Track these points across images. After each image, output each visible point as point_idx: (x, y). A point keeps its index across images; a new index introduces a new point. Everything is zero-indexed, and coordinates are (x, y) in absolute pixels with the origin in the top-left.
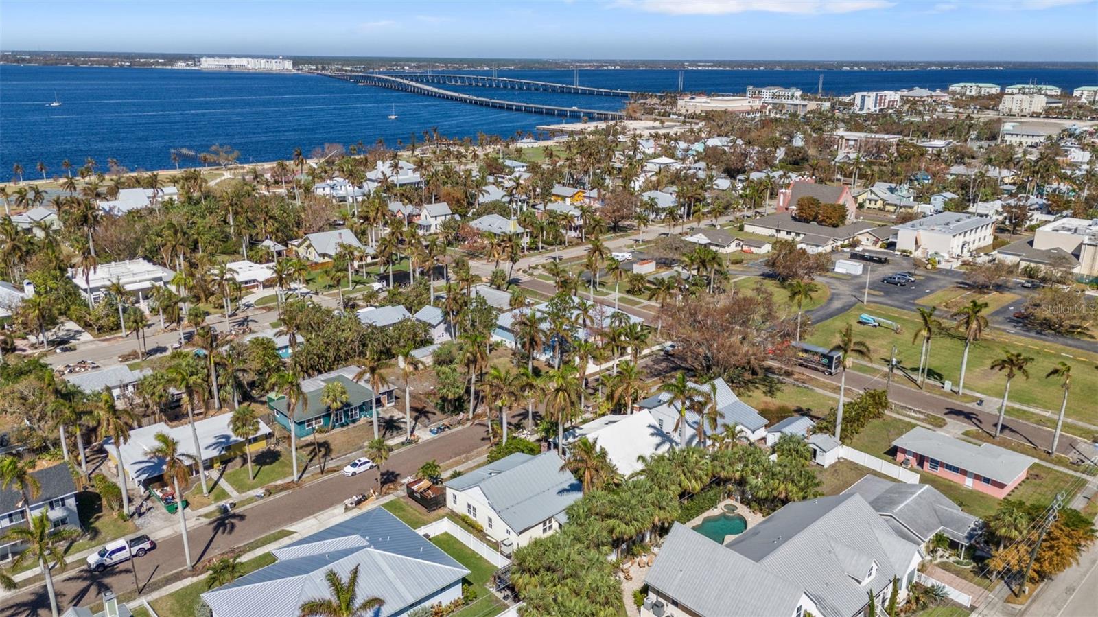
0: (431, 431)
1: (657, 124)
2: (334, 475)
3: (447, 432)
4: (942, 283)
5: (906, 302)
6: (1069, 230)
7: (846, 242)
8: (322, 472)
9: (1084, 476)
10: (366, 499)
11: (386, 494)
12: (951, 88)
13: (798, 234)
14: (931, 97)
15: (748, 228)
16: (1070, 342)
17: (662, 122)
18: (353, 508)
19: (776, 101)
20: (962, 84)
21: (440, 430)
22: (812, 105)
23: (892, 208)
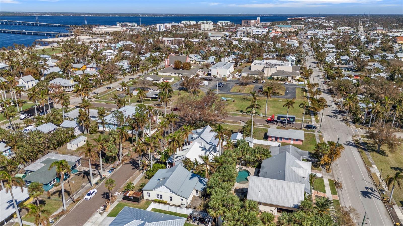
0: (108, 172)
1: (90, 37)
2: (80, 202)
3: (115, 170)
4: (232, 84)
5: (227, 92)
6: (258, 64)
7: (195, 75)
8: (74, 202)
9: (313, 133)
10: (106, 207)
11: (113, 202)
12: (182, 22)
13: (179, 74)
14: (178, 25)
15: (160, 74)
16: (278, 97)
17: (92, 37)
18: (103, 212)
19: (130, 28)
20: (185, 21)
21: (112, 170)
22: (143, 29)
23: (198, 63)
